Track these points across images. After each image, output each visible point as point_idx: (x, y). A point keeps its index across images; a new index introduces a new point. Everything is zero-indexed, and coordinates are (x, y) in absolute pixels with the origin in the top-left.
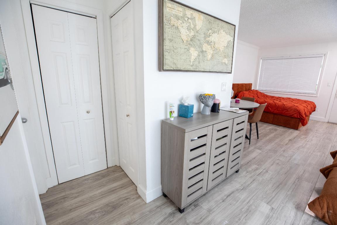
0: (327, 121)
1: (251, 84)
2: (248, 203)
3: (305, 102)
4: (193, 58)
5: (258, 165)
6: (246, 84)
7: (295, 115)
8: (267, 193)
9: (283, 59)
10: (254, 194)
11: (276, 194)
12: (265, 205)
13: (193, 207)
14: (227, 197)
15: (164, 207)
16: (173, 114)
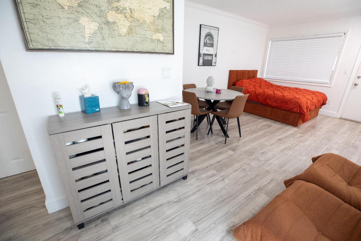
0: (339, 116)
1: (257, 71)
2: (170, 221)
3: (314, 93)
4: (88, 32)
5: (217, 171)
7: (295, 110)
8: (204, 209)
9: (295, 40)
10: (184, 210)
11: (214, 211)
12: (191, 224)
13: (99, 221)
15: (66, 219)
16: (59, 109)
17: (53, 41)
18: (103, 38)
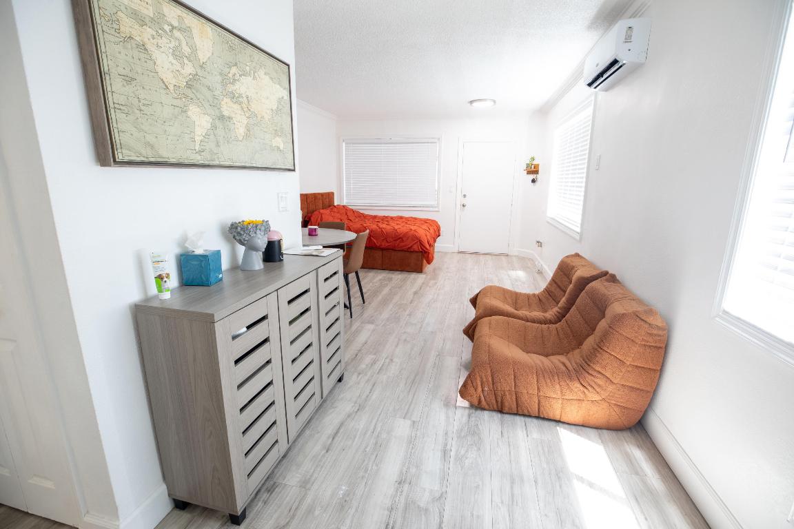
0: (456, 250)
1: (333, 193)
2: (373, 432)
3: (426, 221)
4: (199, 133)
5: (375, 354)
6: (322, 195)
7: (415, 247)
9: (381, 144)
10: (379, 412)
11: (414, 395)
12: (402, 421)
14: (333, 438)
16: (165, 281)
17: (152, 147)
18: (218, 145)
